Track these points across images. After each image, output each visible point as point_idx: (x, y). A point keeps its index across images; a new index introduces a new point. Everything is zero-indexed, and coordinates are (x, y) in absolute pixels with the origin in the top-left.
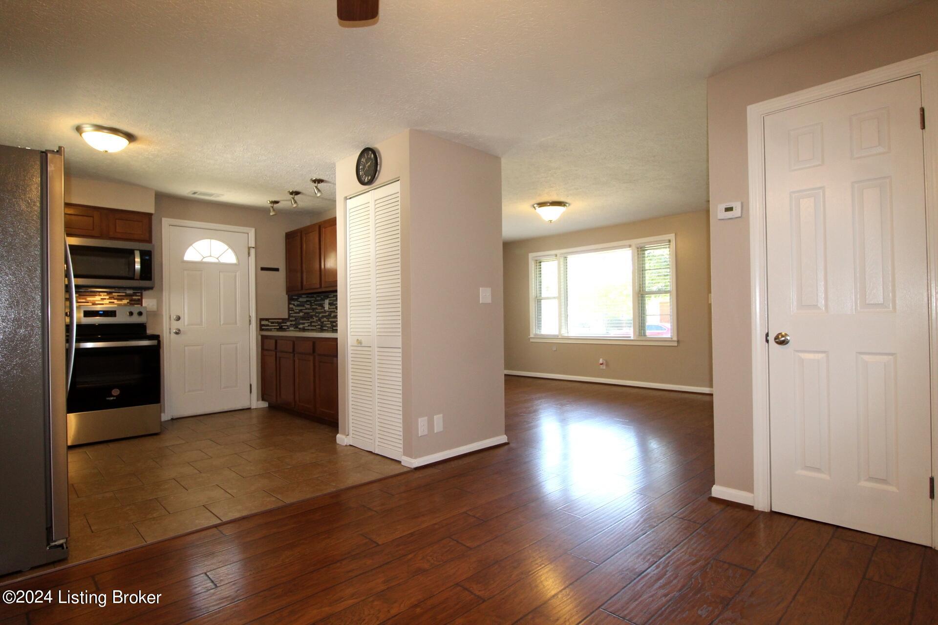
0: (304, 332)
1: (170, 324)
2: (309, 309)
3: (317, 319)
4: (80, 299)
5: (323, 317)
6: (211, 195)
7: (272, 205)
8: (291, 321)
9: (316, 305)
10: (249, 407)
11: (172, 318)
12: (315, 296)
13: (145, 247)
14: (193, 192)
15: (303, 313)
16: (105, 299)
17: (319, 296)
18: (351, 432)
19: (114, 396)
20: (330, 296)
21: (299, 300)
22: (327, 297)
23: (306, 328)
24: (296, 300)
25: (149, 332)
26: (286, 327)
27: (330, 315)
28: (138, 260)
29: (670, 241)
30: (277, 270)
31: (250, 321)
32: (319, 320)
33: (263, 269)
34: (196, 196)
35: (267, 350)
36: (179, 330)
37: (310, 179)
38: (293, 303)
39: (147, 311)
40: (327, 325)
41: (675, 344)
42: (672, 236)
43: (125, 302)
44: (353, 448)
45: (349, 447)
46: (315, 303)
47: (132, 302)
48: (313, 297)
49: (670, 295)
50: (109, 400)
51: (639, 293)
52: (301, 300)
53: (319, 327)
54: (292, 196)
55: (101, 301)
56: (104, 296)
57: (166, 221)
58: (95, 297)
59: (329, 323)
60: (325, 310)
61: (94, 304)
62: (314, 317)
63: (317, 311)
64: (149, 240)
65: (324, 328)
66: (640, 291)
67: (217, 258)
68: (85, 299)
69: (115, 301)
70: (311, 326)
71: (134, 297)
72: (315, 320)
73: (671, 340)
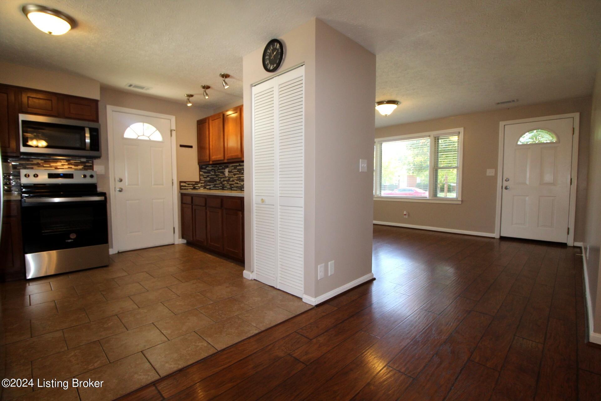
0: (210, 190)
1: (115, 184)
2: (213, 175)
3: (220, 182)
4: (45, 164)
5: (224, 181)
6: (142, 88)
7: (188, 98)
8: (202, 183)
9: (219, 172)
10: (173, 243)
11: (116, 180)
12: (218, 166)
13: (93, 125)
14: (129, 85)
15: (210, 178)
16: (65, 165)
17: (221, 166)
18: (255, 269)
19: (71, 239)
20: (229, 166)
21: (207, 169)
22: (227, 167)
23: (211, 188)
24: (205, 169)
25: (99, 190)
26: (198, 188)
27: (229, 180)
28: (88, 135)
29: (459, 133)
30: (191, 147)
31: (173, 183)
32: (221, 183)
33: (181, 146)
34: (132, 88)
35: (185, 204)
36: (122, 189)
37: (219, 74)
38: (202, 170)
39: (97, 175)
40: (227, 187)
41: (460, 203)
42: (461, 130)
43: (80, 167)
44: (258, 282)
45: (254, 281)
46: (218, 171)
47: (86, 168)
48: (216, 167)
49: (458, 170)
50: (68, 242)
51: (434, 168)
52: (208, 168)
53: (221, 188)
54: (204, 90)
55: (62, 167)
56: (64, 162)
57: (109, 108)
58: (57, 163)
59: (229, 185)
60: (225, 176)
61: (56, 168)
62: (217, 181)
63: (219, 176)
64: (96, 120)
65: (225, 189)
66: (435, 167)
67: (148, 137)
68: (49, 164)
69: (73, 167)
70: (215, 187)
71: (87, 164)
72: (218, 183)
73: (456, 199)
